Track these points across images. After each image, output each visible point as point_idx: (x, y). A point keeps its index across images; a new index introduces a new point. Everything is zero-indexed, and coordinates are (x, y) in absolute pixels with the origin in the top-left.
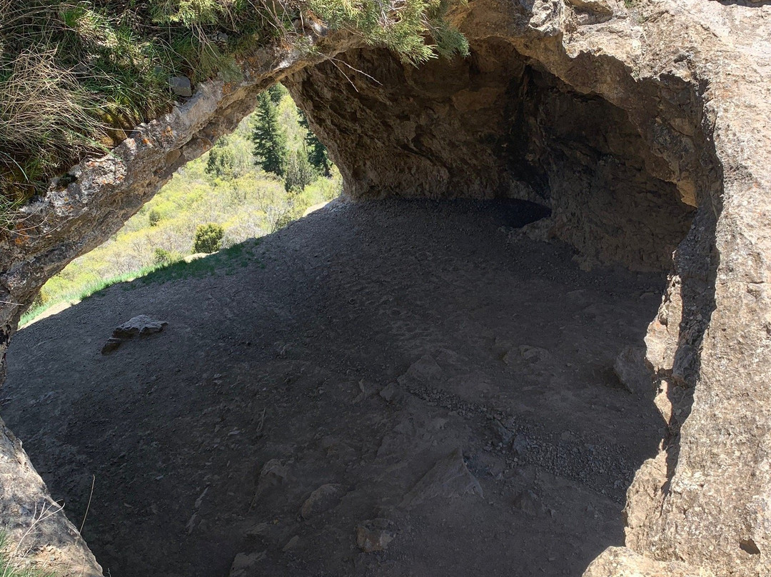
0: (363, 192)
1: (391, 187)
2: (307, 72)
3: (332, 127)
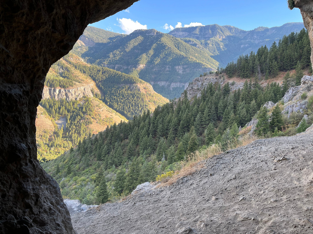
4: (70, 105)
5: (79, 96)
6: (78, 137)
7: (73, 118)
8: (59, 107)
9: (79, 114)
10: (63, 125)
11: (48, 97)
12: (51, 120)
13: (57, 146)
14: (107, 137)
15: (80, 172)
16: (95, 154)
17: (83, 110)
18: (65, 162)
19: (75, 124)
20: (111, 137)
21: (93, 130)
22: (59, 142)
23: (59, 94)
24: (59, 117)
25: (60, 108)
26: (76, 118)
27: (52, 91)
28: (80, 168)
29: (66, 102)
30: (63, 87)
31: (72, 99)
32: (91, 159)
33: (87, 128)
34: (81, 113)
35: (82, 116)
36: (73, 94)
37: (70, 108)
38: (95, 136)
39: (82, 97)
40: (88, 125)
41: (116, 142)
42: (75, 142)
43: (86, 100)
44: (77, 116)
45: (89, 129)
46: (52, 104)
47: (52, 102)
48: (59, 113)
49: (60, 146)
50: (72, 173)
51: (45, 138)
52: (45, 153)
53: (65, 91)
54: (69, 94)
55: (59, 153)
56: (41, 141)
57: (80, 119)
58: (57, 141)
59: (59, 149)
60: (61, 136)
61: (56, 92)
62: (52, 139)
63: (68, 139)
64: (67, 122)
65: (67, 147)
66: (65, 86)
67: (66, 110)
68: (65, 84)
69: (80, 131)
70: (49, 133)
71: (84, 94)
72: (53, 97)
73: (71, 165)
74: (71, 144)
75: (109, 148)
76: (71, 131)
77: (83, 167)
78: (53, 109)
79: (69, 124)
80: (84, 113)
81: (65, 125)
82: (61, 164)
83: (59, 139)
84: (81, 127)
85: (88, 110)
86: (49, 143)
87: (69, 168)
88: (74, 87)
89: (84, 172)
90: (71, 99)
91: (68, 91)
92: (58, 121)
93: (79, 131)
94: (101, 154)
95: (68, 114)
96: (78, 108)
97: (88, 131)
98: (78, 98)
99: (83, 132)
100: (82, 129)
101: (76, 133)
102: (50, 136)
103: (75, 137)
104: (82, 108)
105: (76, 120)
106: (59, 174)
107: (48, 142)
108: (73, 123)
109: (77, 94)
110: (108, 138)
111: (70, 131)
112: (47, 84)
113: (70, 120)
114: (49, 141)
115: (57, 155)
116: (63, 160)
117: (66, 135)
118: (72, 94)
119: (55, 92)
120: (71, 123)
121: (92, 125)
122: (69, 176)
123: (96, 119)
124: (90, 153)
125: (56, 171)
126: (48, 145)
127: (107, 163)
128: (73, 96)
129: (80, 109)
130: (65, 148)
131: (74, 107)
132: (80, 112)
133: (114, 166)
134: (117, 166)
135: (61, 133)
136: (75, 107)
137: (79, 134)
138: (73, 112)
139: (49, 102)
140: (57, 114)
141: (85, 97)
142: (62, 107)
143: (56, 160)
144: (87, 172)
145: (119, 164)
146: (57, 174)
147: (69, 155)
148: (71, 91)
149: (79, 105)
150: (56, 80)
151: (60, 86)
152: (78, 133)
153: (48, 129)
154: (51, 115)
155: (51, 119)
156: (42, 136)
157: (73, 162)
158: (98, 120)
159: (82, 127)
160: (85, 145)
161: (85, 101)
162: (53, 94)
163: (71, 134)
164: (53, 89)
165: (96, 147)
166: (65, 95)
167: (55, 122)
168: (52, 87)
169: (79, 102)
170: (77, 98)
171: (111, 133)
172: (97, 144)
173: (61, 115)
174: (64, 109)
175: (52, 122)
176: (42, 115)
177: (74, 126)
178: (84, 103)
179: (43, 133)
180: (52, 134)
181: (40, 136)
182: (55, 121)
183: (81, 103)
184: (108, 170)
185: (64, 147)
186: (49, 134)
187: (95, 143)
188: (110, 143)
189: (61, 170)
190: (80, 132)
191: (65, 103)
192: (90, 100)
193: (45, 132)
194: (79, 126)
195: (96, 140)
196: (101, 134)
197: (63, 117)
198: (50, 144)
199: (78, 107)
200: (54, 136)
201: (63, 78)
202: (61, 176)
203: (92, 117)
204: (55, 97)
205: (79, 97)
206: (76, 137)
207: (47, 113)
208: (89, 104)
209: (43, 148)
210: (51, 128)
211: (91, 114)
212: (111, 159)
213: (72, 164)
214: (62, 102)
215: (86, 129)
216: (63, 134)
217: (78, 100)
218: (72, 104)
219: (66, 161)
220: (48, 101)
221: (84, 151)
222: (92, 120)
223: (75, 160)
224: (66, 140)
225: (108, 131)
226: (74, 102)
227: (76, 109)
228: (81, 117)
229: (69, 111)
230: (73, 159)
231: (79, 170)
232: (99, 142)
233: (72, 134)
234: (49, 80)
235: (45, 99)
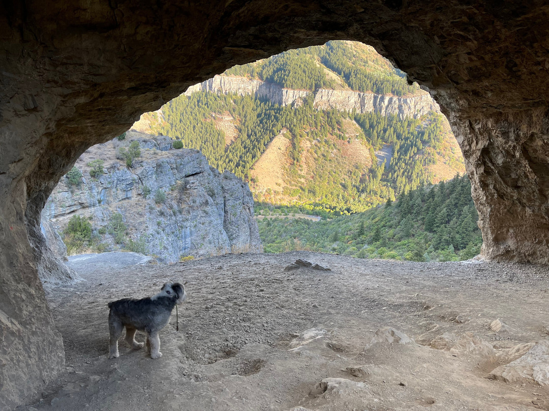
0: (499, 253)
1: (525, 255)
2: (490, 141)
3: (493, 191)
4: (403, 127)
5: (421, 111)
6: (406, 183)
7: (404, 150)
8: (384, 128)
9: (416, 143)
10: (385, 159)
11: (371, 110)
12: (369, 149)
13: (370, 192)
14: (452, 192)
15: (393, 242)
16: (424, 218)
17: (424, 138)
18: (374, 221)
19: (405, 160)
20: (460, 194)
21: (435, 176)
22: (374, 187)
23: (388, 106)
24: (381, 145)
25: (385, 131)
26: (408, 150)
27: (378, 100)
28: (394, 236)
29: (398, 120)
30: (397, 95)
31: (409, 115)
32: (415, 225)
33: (425, 170)
34: (419, 143)
35: (421, 147)
36: (412, 107)
37: (402, 132)
38: (432, 187)
39: (427, 114)
40: (428, 165)
41: (466, 204)
42: (400, 190)
43: (433, 120)
44: (412, 148)
45: (428, 172)
46: (375, 123)
47: (376, 118)
48: (383, 138)
49: (376, 193)
50: (381, 241)
51: (354, 177)
52: (352, 200)
53: (400, 100)
54: (405, 107)
55: (371, 204)
56: (349, 181)
57: (415, 152)
58: (371, 184)
59: (374, 197)
60: (380, 177)
61: (384, 102)
62: (365, 180)
63: (389, 184)
64: (393, 155)
65: (385, 197)
66: (400, 92)
67: (395, 135)
68: (401, 88)
69: (412, 173)
70: (362, 169)
71: (431, 108)
72: (378, 110)
73: (382, 227)
74: (394, 193)
75: (451, 214)
76: (397, 171)
77: (399, 236)
78: (375, 131)
79: (395, 158)
80: (424, 142)
81: (389, 160)
82: (367, 223)
83: (375, 183)
84: (414, 167)
85: (432, 138)
86: (360, 186)
87: (377, 232)
88: (415, 95)
89: (399, 243)
90: (407, 116)
91: (404, 100)
92: (379, 152)
93: (410, 174)
94: (435, 221)
95: (396, 142)
96: (416, 133)
97: (425, 175)
98: (419, 115)
99: (417, 176)
100: (416, 170)
101: (404, 176)
102: (363, 175)
103: (402, 182)
104: (423, 134)
105: (409, 154)
106: (363, 237)
107: (358, 184)
108: (402, 158)
109: (418, 107)
110: (454, 195)
111: (395, 172)
112: (373, 88)
113: (398, 153)
114: (360, 182)
115: (369, 206)
116: (372, 216)
117: (388, 177)
118: (410, 108)
119: (382, 103)
120: (399, 159)
121: (435, 166)
122: (375, 244)
123: (444, 156)
124: (416, 214)
125: (359, 232)
126: (358, 188)
127: (440, 240)
128: (412, 111)
129: (419, 134)
130: (382, 198)
131: (409, 130)
132: (418, 140)
133: (451, 246)
134: (459, 250)
135: (380, 172)
136: (411, 131)
137: (410, 178)
138: (406, 139)
139: (370, 119)
140: (380, 140)
141: (432, 114)
142: (390, 128)
143: (363, 214)
144: (403, 245)
145: (461, 246)
146: (359, 236)
147: (383, 210)
148: (408, 101)
149: (419, 127)
150: (388, 81)
151: (393, 92)
152: (407, 177)
153: (363, 162)
154: (370, 141)
155: (369, 147)
156: (351, 173)
157: (386, 223)
158: (447, 158)
159: (416, 167)
160: (411, 200)
161: (431, 121)
162: (380, 104)
163: (396, 177)
164: (380, 96)
165: (429, 208)
166: (399, 108)
167: (374, 152)
168: (379, 94)
169: (420, 122)
170: (417, 115)
171: (462, 187)
172: (430, 203)
173: (386, 142)
174: (392, 132)
175: (370, 152)
176: (356, 140)
177: (404, 164)
178: (427, 125)
179: (354, 169)
180: (367, 171)
181: (348, 172)
182: (375, 150)
183: (423, 124)
184: (440, 251)
185: (380, 196)
186: (362, 171)
187: (428, 200)
188: (456, 205)
189: (365, 232)
190: (410, 176)
191: (395, 122)
192: (440, 120)
193: (357, 168)
194: (411, 165)
195: (432, 194)
196: (442, 185)
197: (388, 147)
198: (361, 188)
199: (416, 130)
200: (369, 176)
201: (400, 77)
202: (364, 240)
203: (437, 152)
204: (380, 111)
205: (421, 113)
206: (404, 183)
207: (364, 137)
208: (437, 128)
209: (350, 192)
210: (367, 163)
211: (437, 145)
212: (450, 234)
213: (384, 226)
214: (390, 119)
215: (423, 172)
216: (383, 175)
217: (419, 118)
218: (406, 124)
219: (377, 219)
220: (370, 117)
221: (407, 210)
222: (437, 157)
223: (389, 221)
224: (386, 185)
225: (456, 182)
226: (411, 122)
227: (412, 134)
228: (418, 149)
229: (399, 137)
230: (387, 219)
231: (393, 238)
232: (436, 199)
233: (398, 176)
234: (377, 80)
235: (366, 113)
